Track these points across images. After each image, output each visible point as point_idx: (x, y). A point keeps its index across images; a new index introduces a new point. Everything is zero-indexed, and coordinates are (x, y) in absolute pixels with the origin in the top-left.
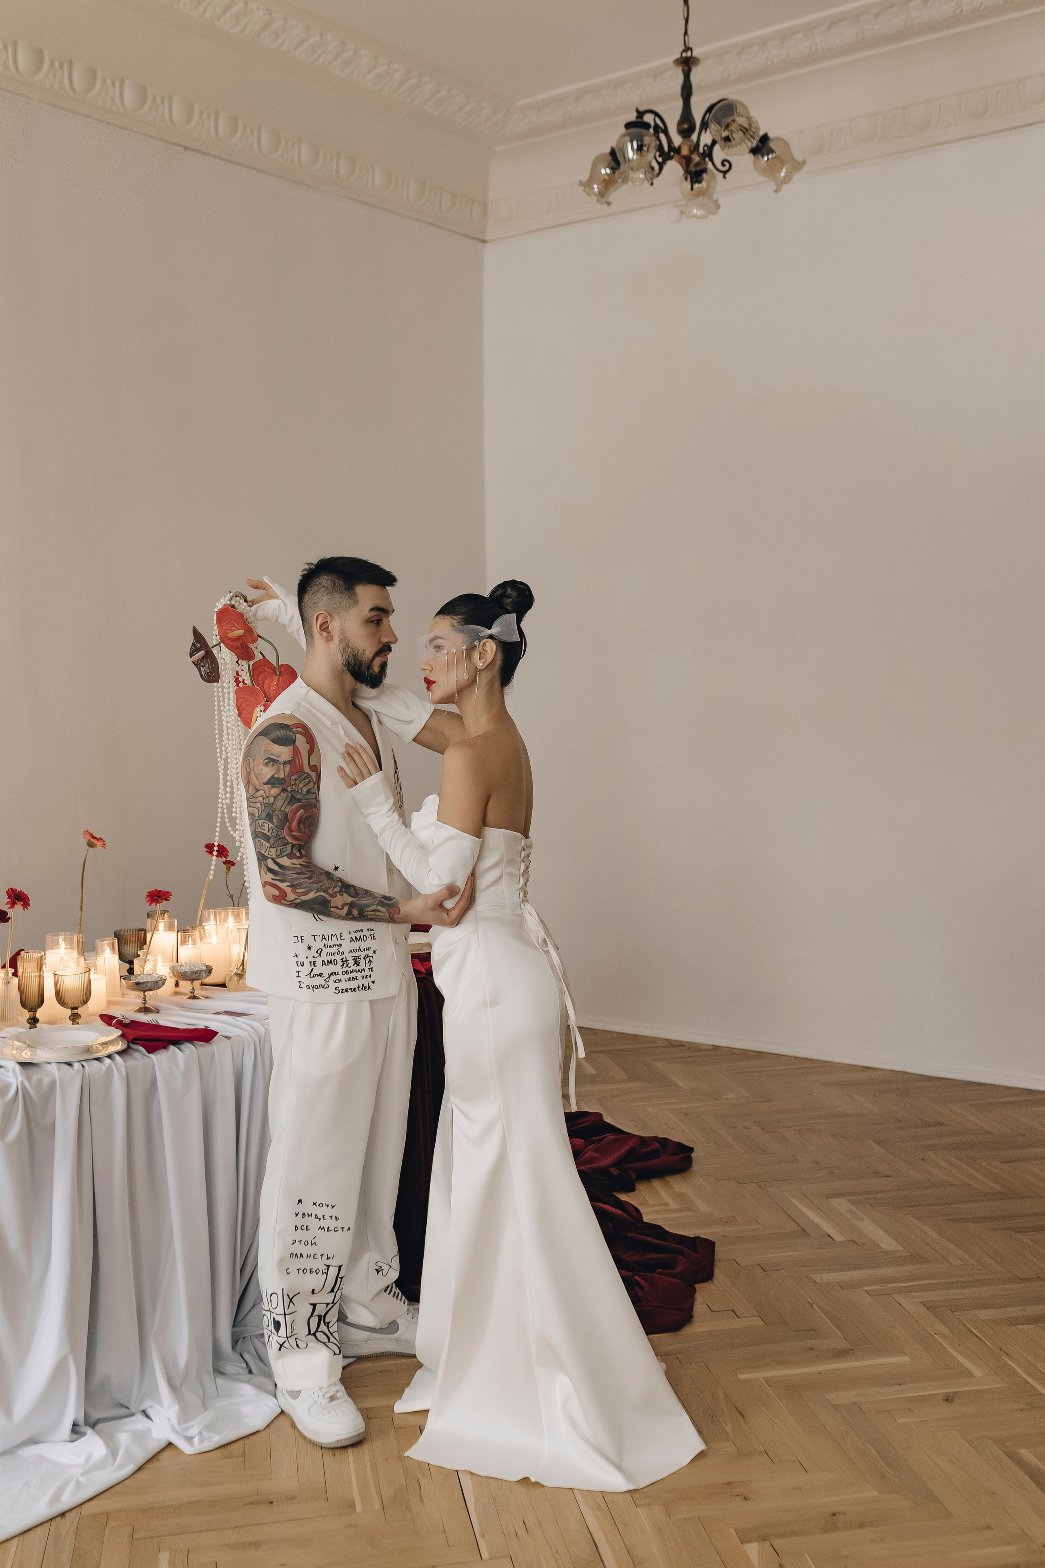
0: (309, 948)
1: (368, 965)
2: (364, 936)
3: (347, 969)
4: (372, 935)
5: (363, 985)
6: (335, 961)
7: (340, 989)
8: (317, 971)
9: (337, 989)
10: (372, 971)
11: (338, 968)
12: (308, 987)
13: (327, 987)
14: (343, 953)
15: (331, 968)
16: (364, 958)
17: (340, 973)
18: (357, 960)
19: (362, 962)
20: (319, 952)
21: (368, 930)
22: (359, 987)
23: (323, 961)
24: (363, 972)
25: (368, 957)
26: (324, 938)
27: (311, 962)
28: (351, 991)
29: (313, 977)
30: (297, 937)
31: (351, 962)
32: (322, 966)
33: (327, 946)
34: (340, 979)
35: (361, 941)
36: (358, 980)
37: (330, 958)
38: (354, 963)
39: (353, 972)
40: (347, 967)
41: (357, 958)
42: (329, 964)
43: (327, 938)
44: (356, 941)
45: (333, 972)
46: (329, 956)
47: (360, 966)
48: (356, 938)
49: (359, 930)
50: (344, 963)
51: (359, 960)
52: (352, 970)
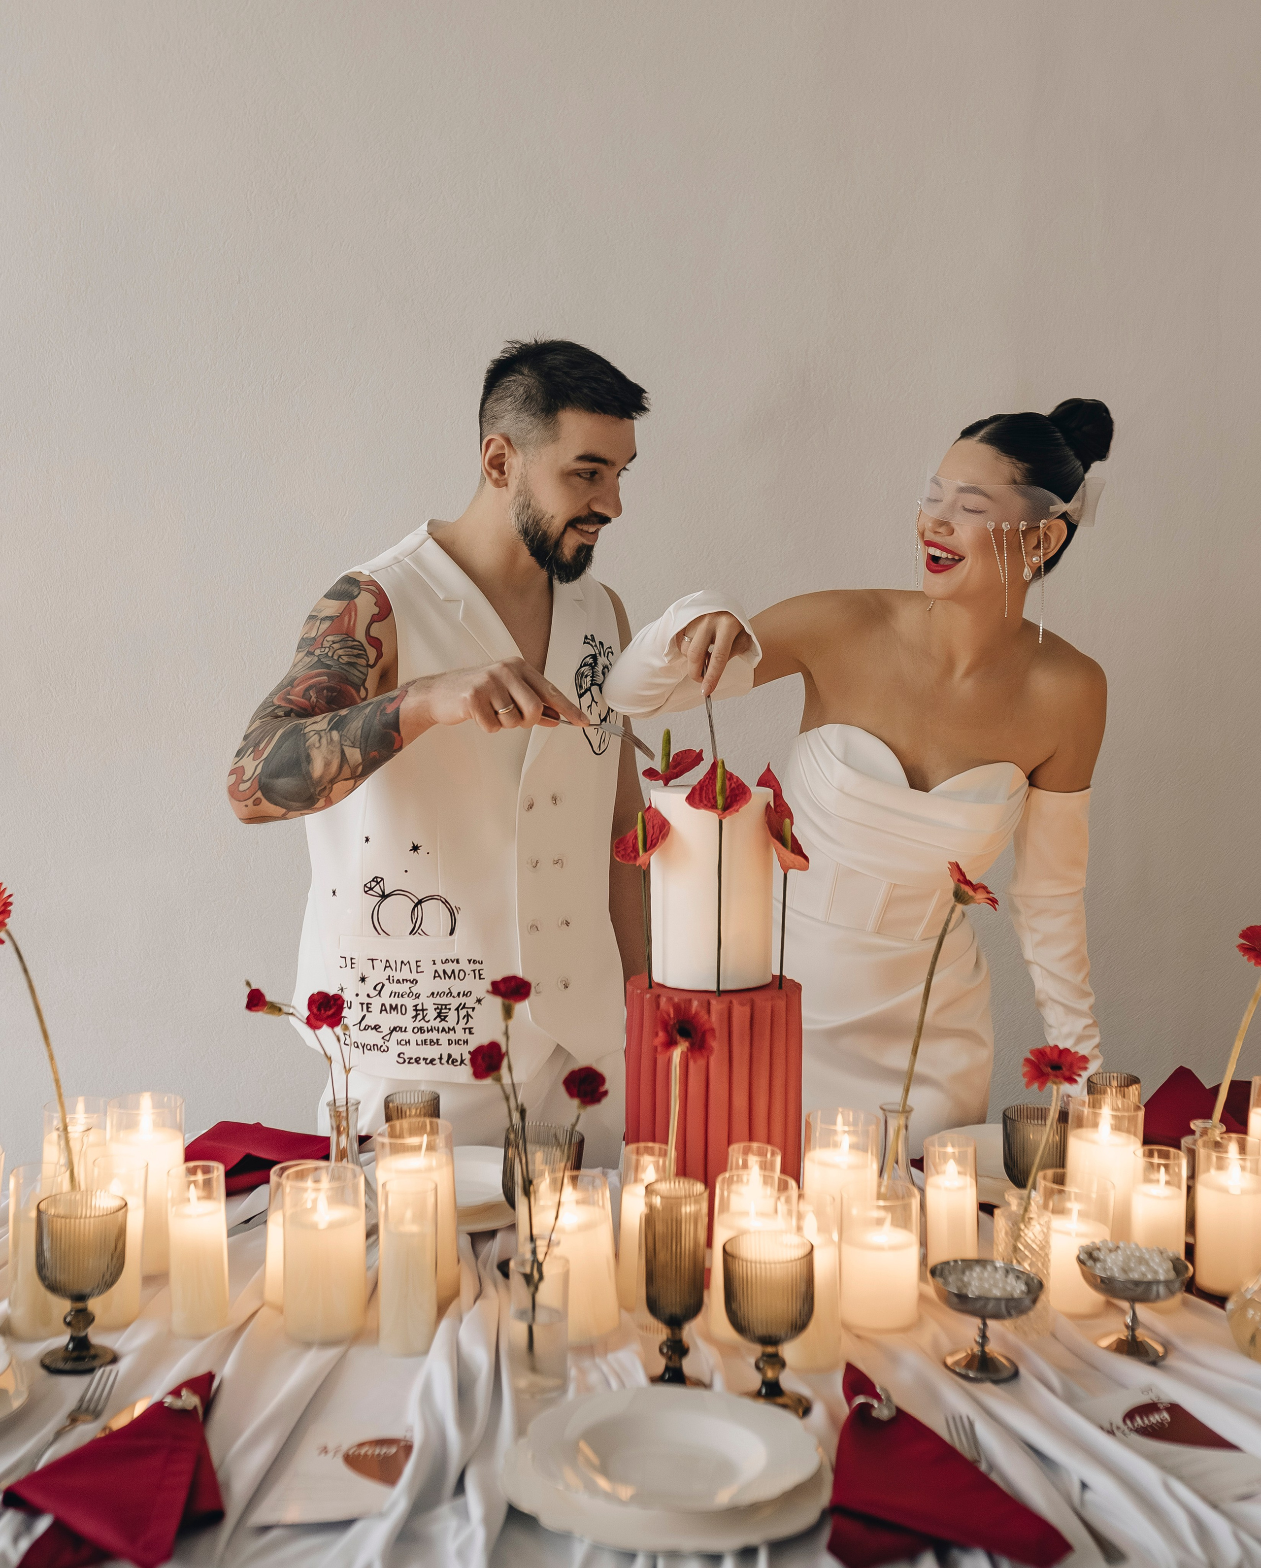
0: (363, 979)
1: (462, 1022)
2: (460, 971)
3: (423, 1024)
4: (477, 972)
5: (450, 1056)
6: (403, 1007)
7: (406, 1057)
8: (370, 1020)
9: (402, 1055)
10: (470, 1033)
11: (406, 1021)
12: (354, 1044)
13: (386, 1050)
14: (418, 996)
15: (395, 1019)
16: (457, 1009)
17: (410, 1029)
18: (443, 1011)
19: (452, 1016)
21: (470, 961)
22: (441, 1058)
23: (383, 1005)
24: (452, 1032)
25: (464, 1007)
26: (388, 965)
27: (362, 1004)
28: (426, 1063)
29: (364, 1028)
30: (345, 958)
31: (432, 1014)
32: (381, 1013)
33: (393, 980)
34: (409, 1040)
35: (455, 978)
36: (441, 1045)
37: (395, 1001)
38: (436, 1015)
39: (432, 1032)
40: (423, 1020)
41: (444, 1007)
42: (392, 1011)
43: (393, 966)
44: (445, 978)
45: (398, 1027)
46: (394, 997)
47: (447, 1021)
48: (444, 972)
49: (451, 960)
50: (418, 1012)
51: (447, 1011)
52: (432, 1026)
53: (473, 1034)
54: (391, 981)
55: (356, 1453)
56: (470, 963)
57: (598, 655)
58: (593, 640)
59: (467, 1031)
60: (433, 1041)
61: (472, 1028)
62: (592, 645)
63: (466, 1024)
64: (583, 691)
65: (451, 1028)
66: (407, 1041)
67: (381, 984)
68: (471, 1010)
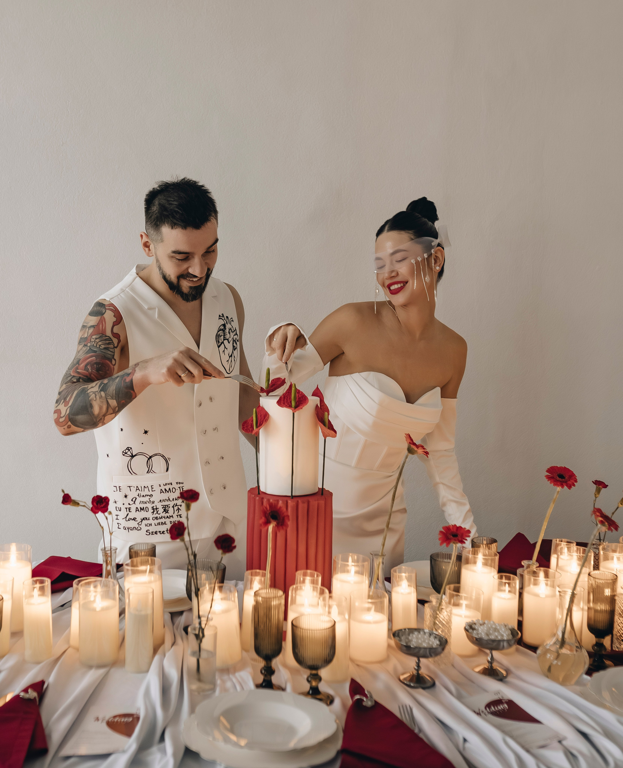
0: (126, 497)
1: (176, 513)
2: (173, 488)
3: (157, 515)
4: (181, 488)
6: (147, 508)
7: (150, 532)
8: (131, 516)
9: (148, 531)
10: (181, 517)
11: (149, 515)
12: (124, 528)
13: (140, 529)
14: (153, 502)
15: (143, 514)
16: (173, 507)
17: (151, 518)
18: (166, 508)
19: (171, 510)
20: (134, 500)
21: (177, 483)
22: (167, 531)
23: (137, 508)
24: (171, 518)
25: (176, 505)
26: (137, 489)
27: (126, 508)
28: (160, 534)
29: (129, 520)
30: (116, 487)
31: (161, 510)
32: (136, 512)
33: (141, 496)
34: (151, 524)
35: (171, 492)
36: (167, 524)
37: (142, 506)
38: (163, 510)
39: (162, 518)
40: (157, 514)
41: (166, 506)
42: (141, 510)
43: (140, 489)
44: (166, 493)
45: (145, 518)
46: (142, 504)
47: (169, 513)
48: (165, 490)
49: (168, 484)
50: (154, 510)
51: (168, 508)
52: (161, 516)
53: (182, 517)
54: (140, 496)
55: (112, 721)
56: (177, 484)
57: (226, 324)
58: (223, 316)
59: (179, 516)
60: (163, 523)
61: (181, 515)
62: (223, 319)
63: (178, 513)
64: (220, 344)
65: (171, 516)
66: (150, 524)
67: (135, 498)
68: (180, 506)
